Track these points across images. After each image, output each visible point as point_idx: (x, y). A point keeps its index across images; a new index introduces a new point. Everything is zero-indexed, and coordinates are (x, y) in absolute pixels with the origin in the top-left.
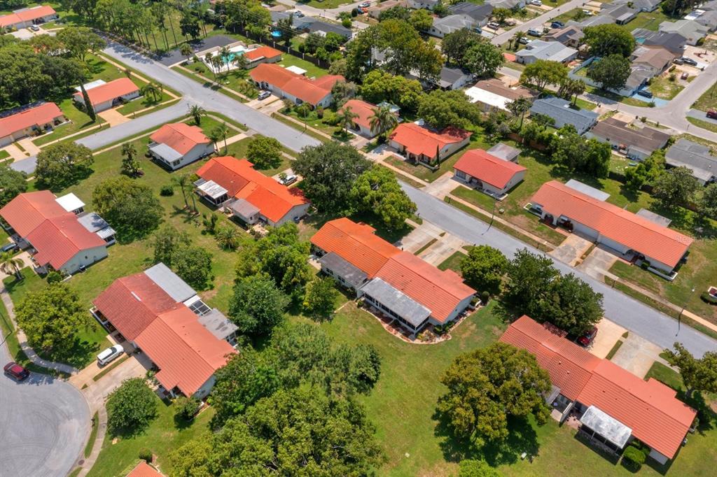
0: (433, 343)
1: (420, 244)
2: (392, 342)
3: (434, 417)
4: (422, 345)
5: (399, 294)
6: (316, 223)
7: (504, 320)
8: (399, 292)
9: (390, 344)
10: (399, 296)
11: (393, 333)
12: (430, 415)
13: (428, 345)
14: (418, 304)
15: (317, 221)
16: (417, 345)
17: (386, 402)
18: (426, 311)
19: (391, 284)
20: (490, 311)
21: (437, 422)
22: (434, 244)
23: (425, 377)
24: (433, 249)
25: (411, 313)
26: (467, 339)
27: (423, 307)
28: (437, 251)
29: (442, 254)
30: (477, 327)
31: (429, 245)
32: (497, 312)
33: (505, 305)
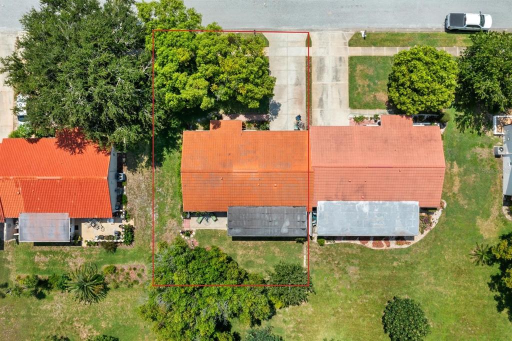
0: (434, 225)
1: (297, 84)
2: (394, 259)
3: (500, 308)
4: (425, 237)
5: (364, 206)
6: (146, 158)
7: (478, 130)
8: (361, 203)
9: (395, 264)
10: (366, 209)
11: (385, 247)
12: (495, 310)
13: (431, 231)
14: (396, 203)
15: (143, 151)
16: (421, 241)
17: (448, 330)
18: (410, 206)
19: (343, 200)
20: (454, 128)
21: (506, 310)
22: (314, 69)
23: (459, 272)
24: (319, 78)
25: (398, 222)
26: (462, 190)
27: (404, 202)
28: (328, 78)
29: (336, 78)
30: (459, 164)
31: (309, 75)
32: (463, 123)
33: (465, 106)
